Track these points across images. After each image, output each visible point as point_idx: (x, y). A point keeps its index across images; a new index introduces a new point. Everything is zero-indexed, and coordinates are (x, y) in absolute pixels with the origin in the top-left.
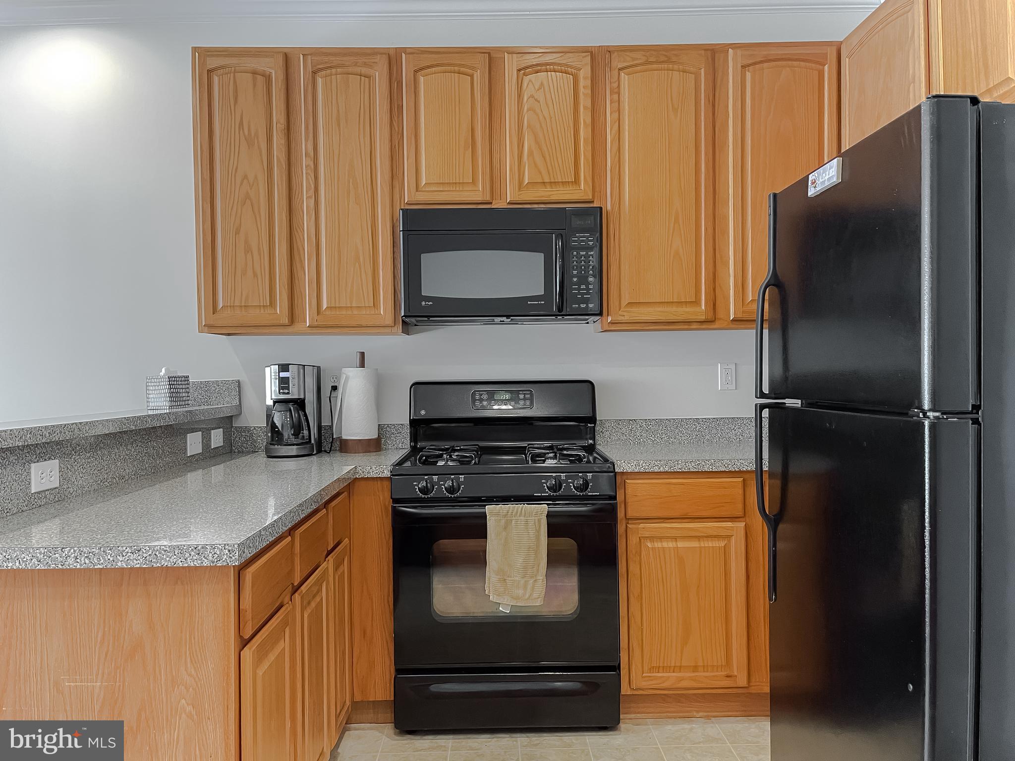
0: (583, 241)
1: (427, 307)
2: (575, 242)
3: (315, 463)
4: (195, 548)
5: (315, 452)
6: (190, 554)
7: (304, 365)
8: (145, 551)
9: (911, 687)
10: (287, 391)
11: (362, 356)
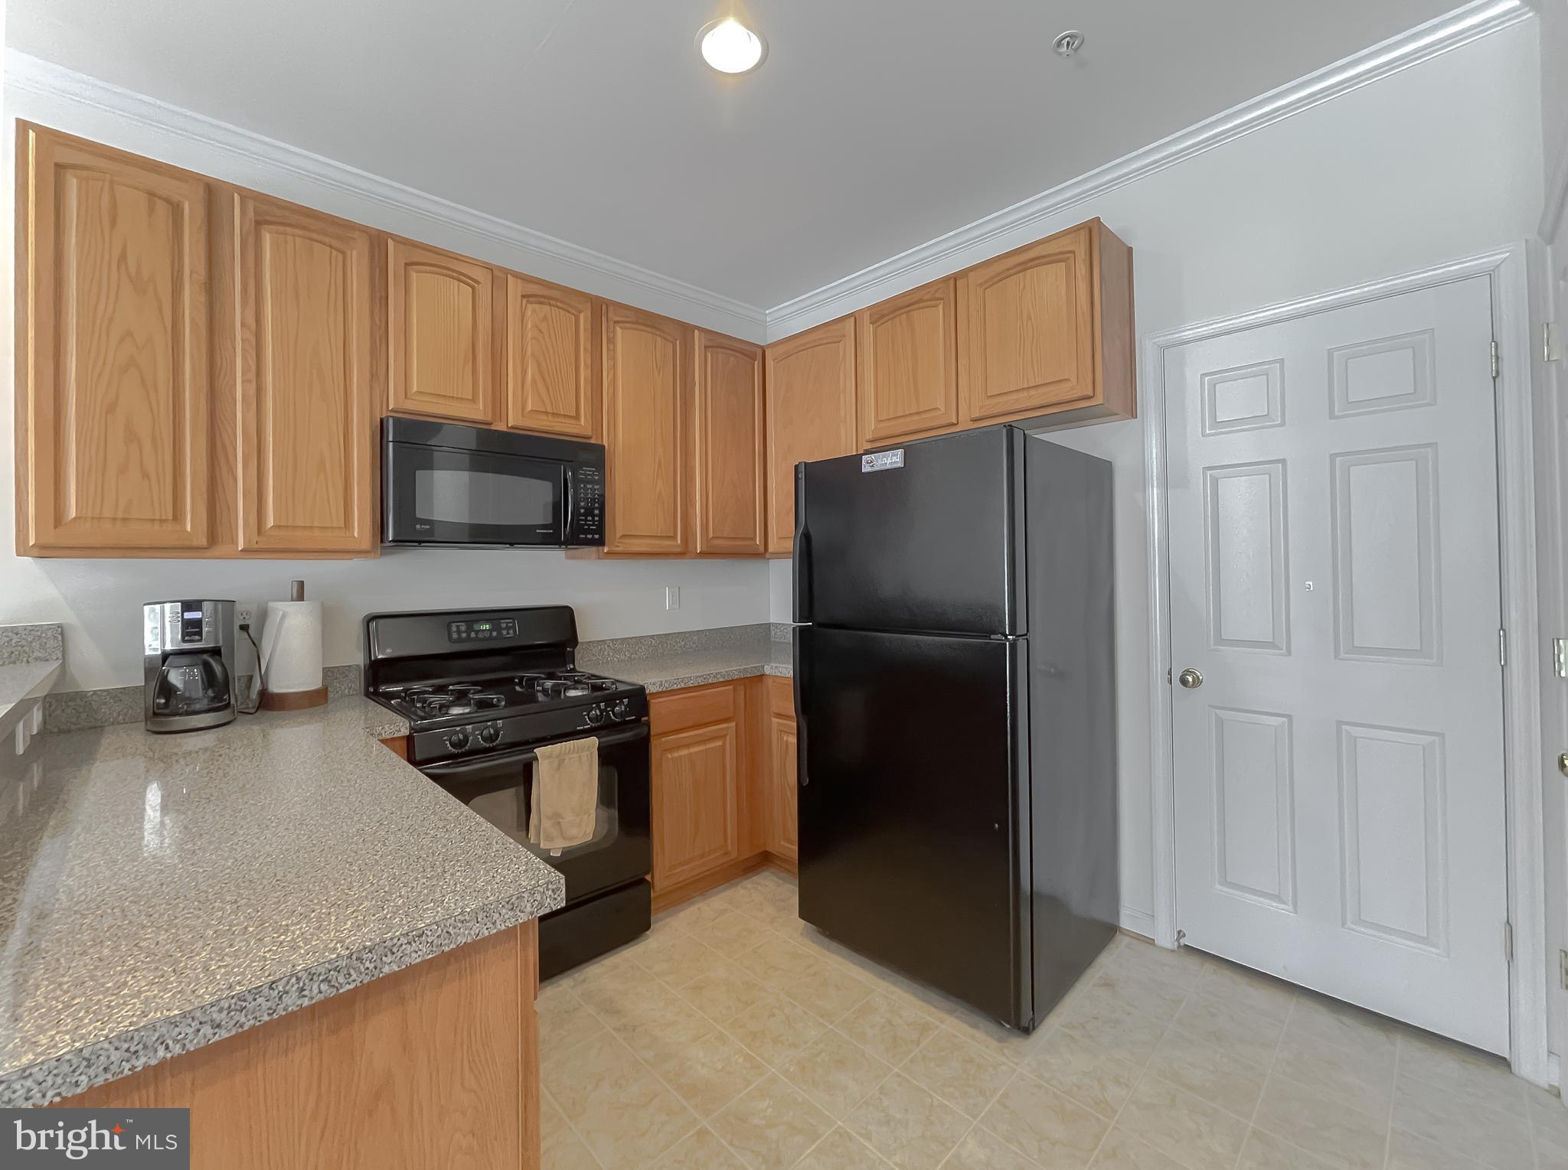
0: (589, 475)
1: (423, 531)
2: (582, 474)
4: (508, 903)
6: (500, 914)
8: (429, 933)
9: (997, 825)
10: (199, 638)
11: (300, 585)
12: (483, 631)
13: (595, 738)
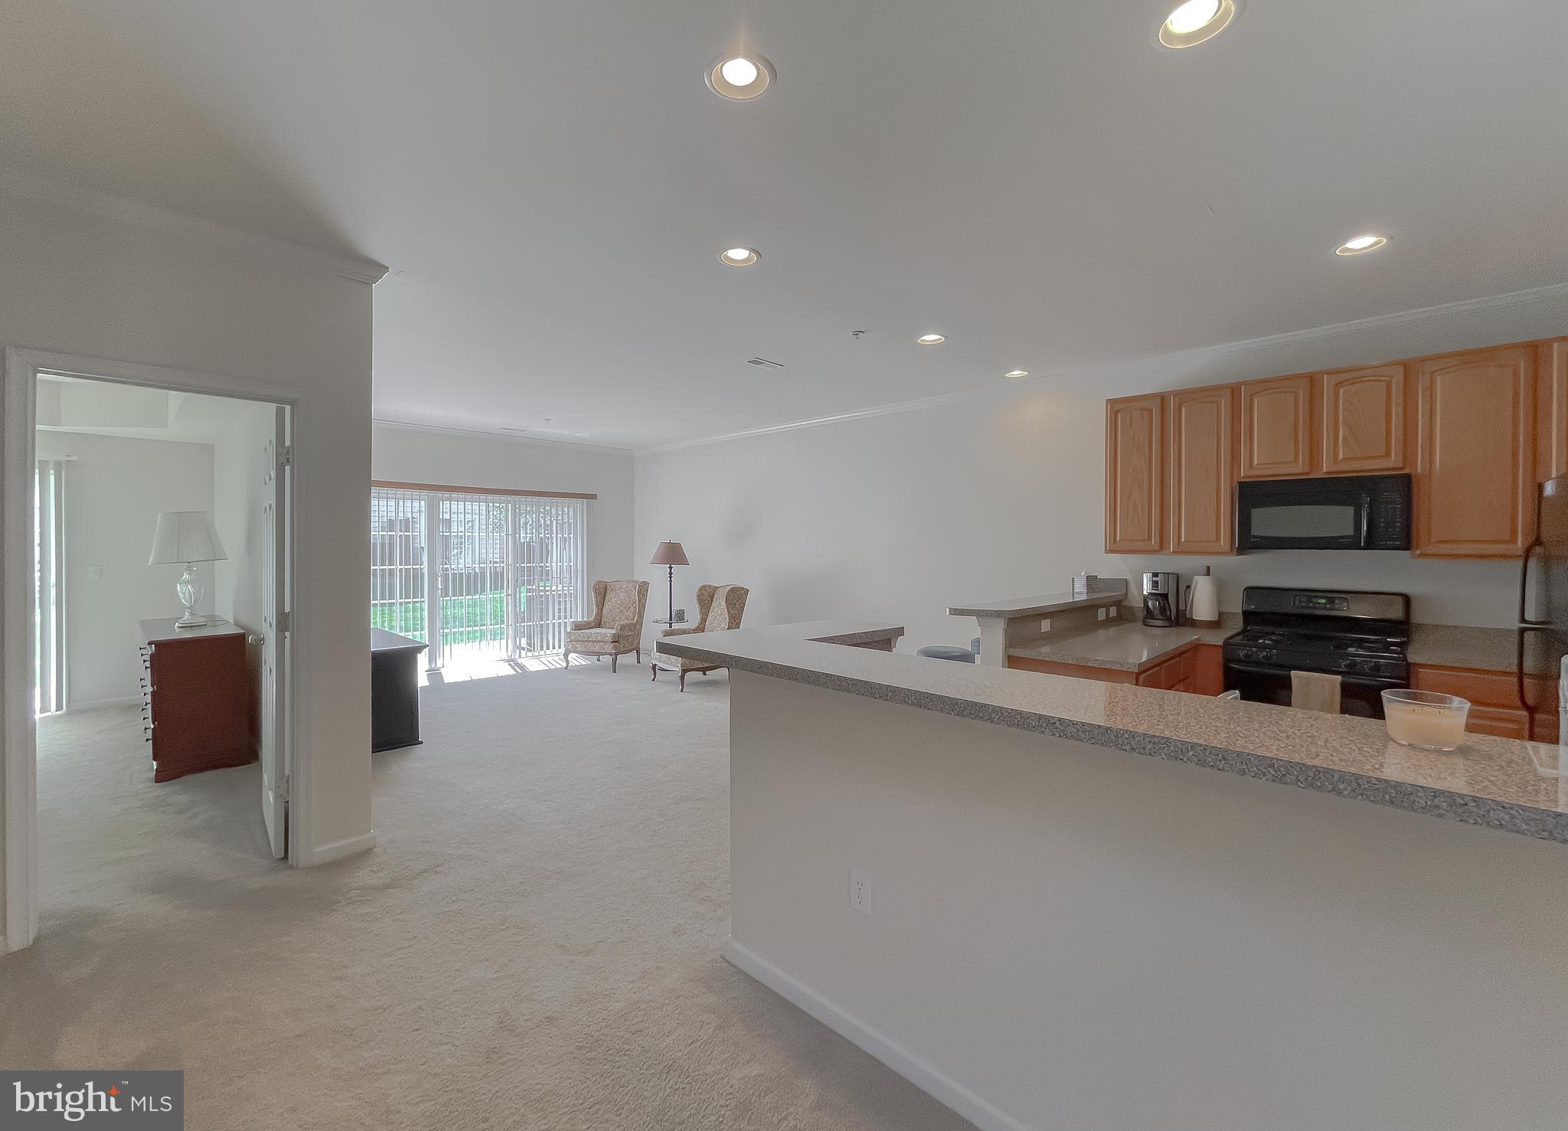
0: (1390, 497)
1: (1255, 540)
2: (1383, 498)
3: (1174, 631)
5: (1174, 625)
7: (1168, 574)
10: (1156, 588)
11: (1208, 568)
12: (1320, 603)
13: (1340, 677)
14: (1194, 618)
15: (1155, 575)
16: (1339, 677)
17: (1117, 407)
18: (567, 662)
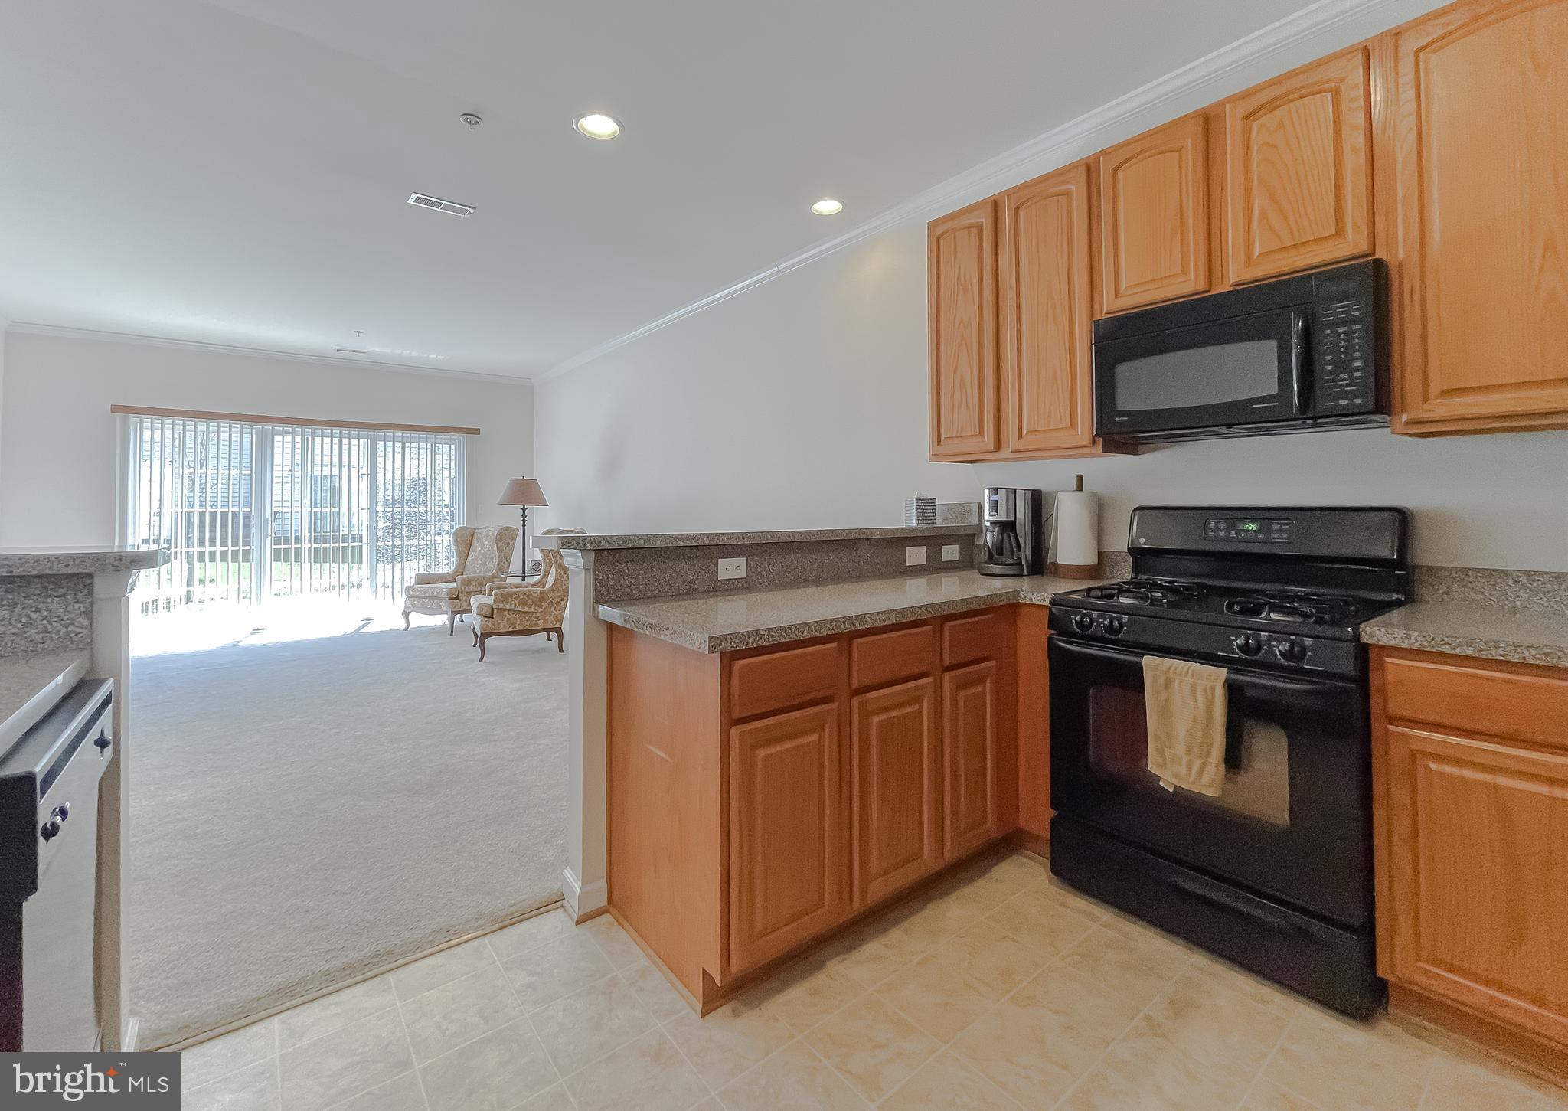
0: (1342, 313)
1: (1121, 423)
2: (1328, 316)
3: (1026, 584)
5: (1026, 573)
7: (1015, 490)
10: (995, 513)
11: (1080, 478)
12: (1246, 531)
13: (1225, 670)
14: (1059, 562)
15: (995, 491)
16: (1222, 673)
17: (939, 231)
18: (408, 622)
